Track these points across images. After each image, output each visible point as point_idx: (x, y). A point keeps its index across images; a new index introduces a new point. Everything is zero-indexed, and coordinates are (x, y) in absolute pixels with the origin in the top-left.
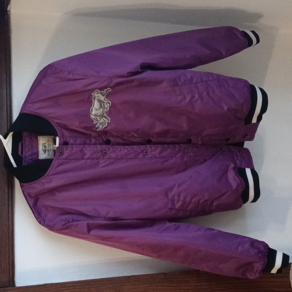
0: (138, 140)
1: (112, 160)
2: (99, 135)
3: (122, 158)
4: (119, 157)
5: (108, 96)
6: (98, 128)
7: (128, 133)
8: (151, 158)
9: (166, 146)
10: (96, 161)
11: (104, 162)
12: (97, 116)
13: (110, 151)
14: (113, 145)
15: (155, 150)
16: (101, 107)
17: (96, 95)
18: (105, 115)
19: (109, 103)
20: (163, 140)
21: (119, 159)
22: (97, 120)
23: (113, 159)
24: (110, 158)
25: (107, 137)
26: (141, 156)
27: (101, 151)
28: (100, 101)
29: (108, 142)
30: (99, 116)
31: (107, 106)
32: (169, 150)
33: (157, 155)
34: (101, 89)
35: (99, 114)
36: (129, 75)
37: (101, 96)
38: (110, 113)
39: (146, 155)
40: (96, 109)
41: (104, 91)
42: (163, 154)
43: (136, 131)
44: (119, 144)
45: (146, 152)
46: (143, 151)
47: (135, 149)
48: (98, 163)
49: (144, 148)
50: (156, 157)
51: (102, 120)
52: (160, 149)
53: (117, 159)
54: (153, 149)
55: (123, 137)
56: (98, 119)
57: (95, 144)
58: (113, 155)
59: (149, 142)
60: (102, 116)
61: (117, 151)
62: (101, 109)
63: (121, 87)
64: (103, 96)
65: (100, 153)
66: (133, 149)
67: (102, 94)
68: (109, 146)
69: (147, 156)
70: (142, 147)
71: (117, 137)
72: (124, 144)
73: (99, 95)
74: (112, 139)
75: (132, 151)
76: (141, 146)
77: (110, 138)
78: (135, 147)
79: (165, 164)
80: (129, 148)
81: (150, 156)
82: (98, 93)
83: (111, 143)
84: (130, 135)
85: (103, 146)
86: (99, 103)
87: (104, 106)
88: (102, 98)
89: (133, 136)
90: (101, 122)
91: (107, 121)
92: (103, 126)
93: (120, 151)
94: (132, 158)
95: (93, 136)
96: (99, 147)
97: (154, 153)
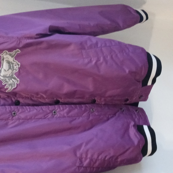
0: (47, 101)
1: (21, 121)
2: (8, 97)
3: (31, 118)
4: (28, 118)
5: (17, 57)
6: (7, 89)
7: (37, 94)
8: (60, 117)
9: (73, 106)
10: (5, 122)
11: (12, 123)
12: (6, 77)
13: (19, 112)
14: (22, 105)
15: (63, 110)
16: (10, 68)
17: (5, 57)
18: (14, 76)
19: (18, 65)
20: (70, 100)
21: (28, 119)
22: (6, 82)
23: (23, 119)
24: (19, 119)
25: (16, 98)
26: (50, 115)
27: (10, 112)
28: (9, 62)
29: (17, 103)
30: (8, 77)
31: (16, 67)
32: (76, 110)
33: (65, 115)
34: (10, 50)
35: (8, 76)
36: (38, 37)
37: (10, 57)
38: (19, 74)
39: (55, 114)
40: (5, 70)
41: (13, 53)
42: (70, 114)
43: (45, 92)
44: (29, 105)
45: (55, 112)
46: (51, 111)
47: (44, 109)
48: (7, 124)
49: (53, 108)
50: (64, 117)
51: (11, 81)
52: (67, 109)
53: (27, 120)
54: (61, 108)
55: (33, 98)
56: (7, 80)
57: (4, 105)
58: (22, 116)
59: (57, 103)
60: (11, 77)
61: (27, 112)
62: (10, 71)
63: (30, 49)
64: (12, 57)
65: (10, 114)
66: (42, 110)
67: (10, 55)
68: (19, 107)
69: (56, 116)
70: (51, 108)
71: (27, 98)
72: (33, 105)
73: (8, 56)
74: (21, 100)
75: (41, 111)
76: (49, 106)
77: (19, 99)
78: (44, 108)
79: (73, 123)
80: (39, 108)
81: (59, 115)
82: (7, 54)
83: (20, 104)
84: (39, 96)
85: (12, 107)
86: (7, 65)
87: (13, 67)
88: (11, 59)
89: (42, 97)
90: (10, 83)
91: (16, 82)
92: (12, 87)
93: (30, 111)
94: (41, 118)
95: (2, 97)
96: (8, 108)
97: (62, 113)
